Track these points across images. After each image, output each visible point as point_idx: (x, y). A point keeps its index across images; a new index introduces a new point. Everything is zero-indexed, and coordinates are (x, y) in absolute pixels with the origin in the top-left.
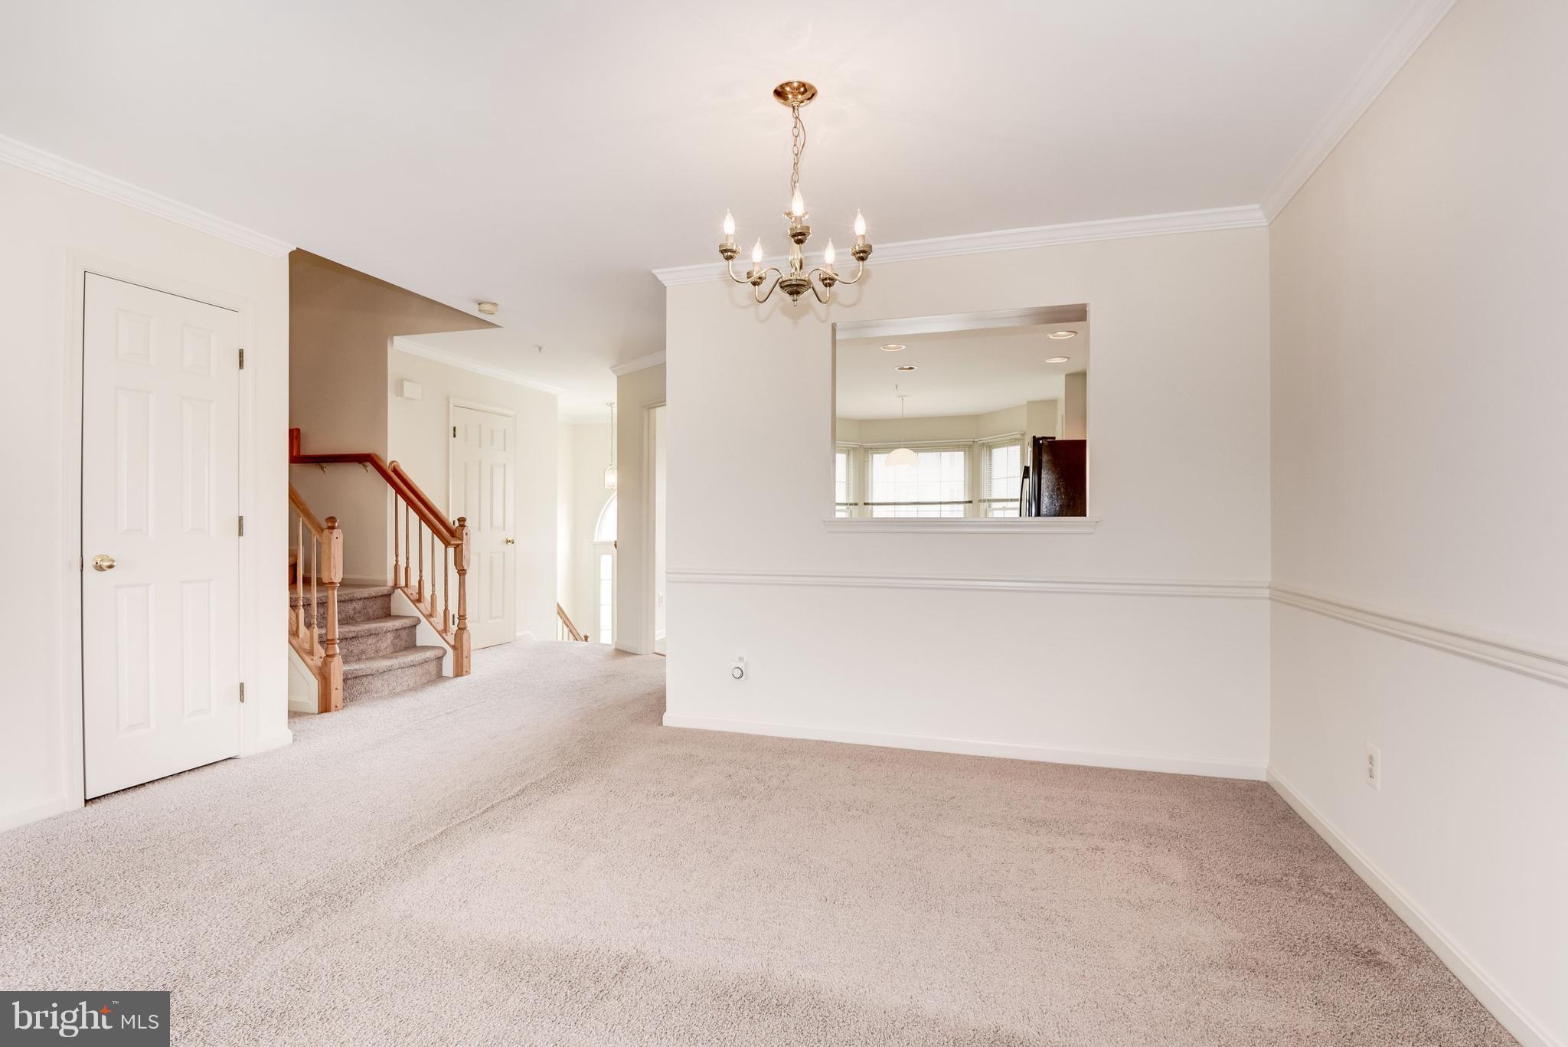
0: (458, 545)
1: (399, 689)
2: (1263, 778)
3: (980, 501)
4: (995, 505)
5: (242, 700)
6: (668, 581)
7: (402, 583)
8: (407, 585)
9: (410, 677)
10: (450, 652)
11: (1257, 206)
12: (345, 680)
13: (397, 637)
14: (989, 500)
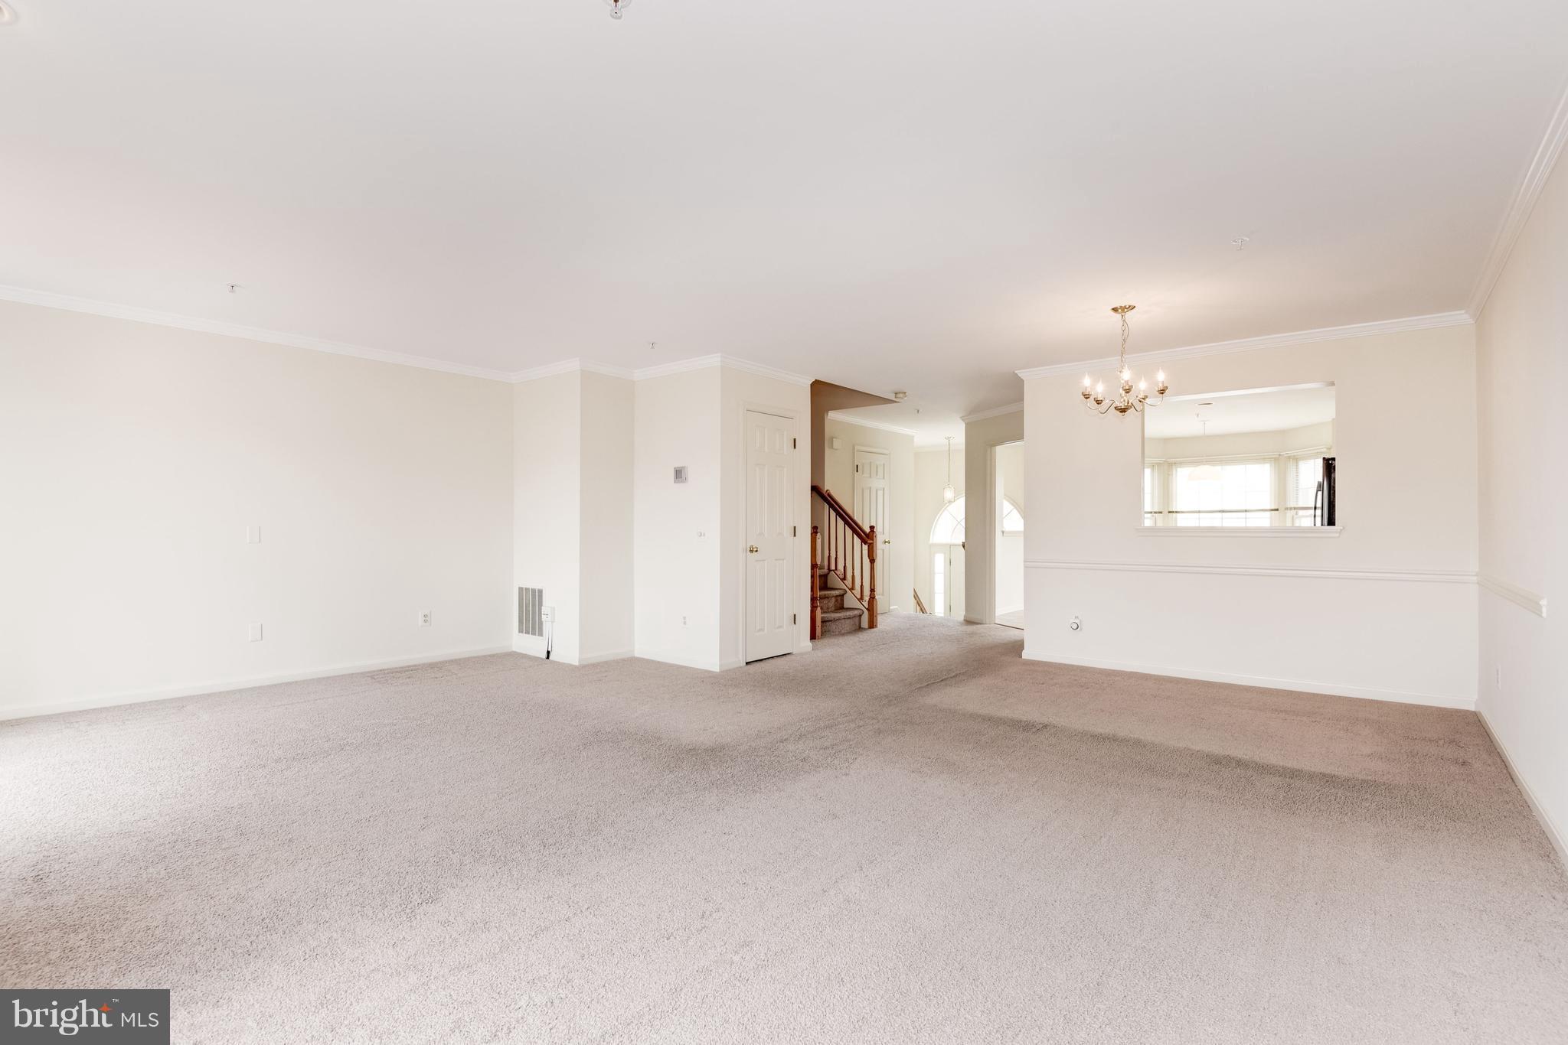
0: (870, 544)
1: (843, 631)
2: (1472, 708)
3: (1287, 509)
4: (1301, 513)
5: (795, 623)
6: (1025, 567)
7: (833, 568)
8: (836, 569)
9: (848, 625)
10: (866, 612)
11: (1463, 312)
12: (822, 622)
13: (837, 601)
14: (1295, 508)
